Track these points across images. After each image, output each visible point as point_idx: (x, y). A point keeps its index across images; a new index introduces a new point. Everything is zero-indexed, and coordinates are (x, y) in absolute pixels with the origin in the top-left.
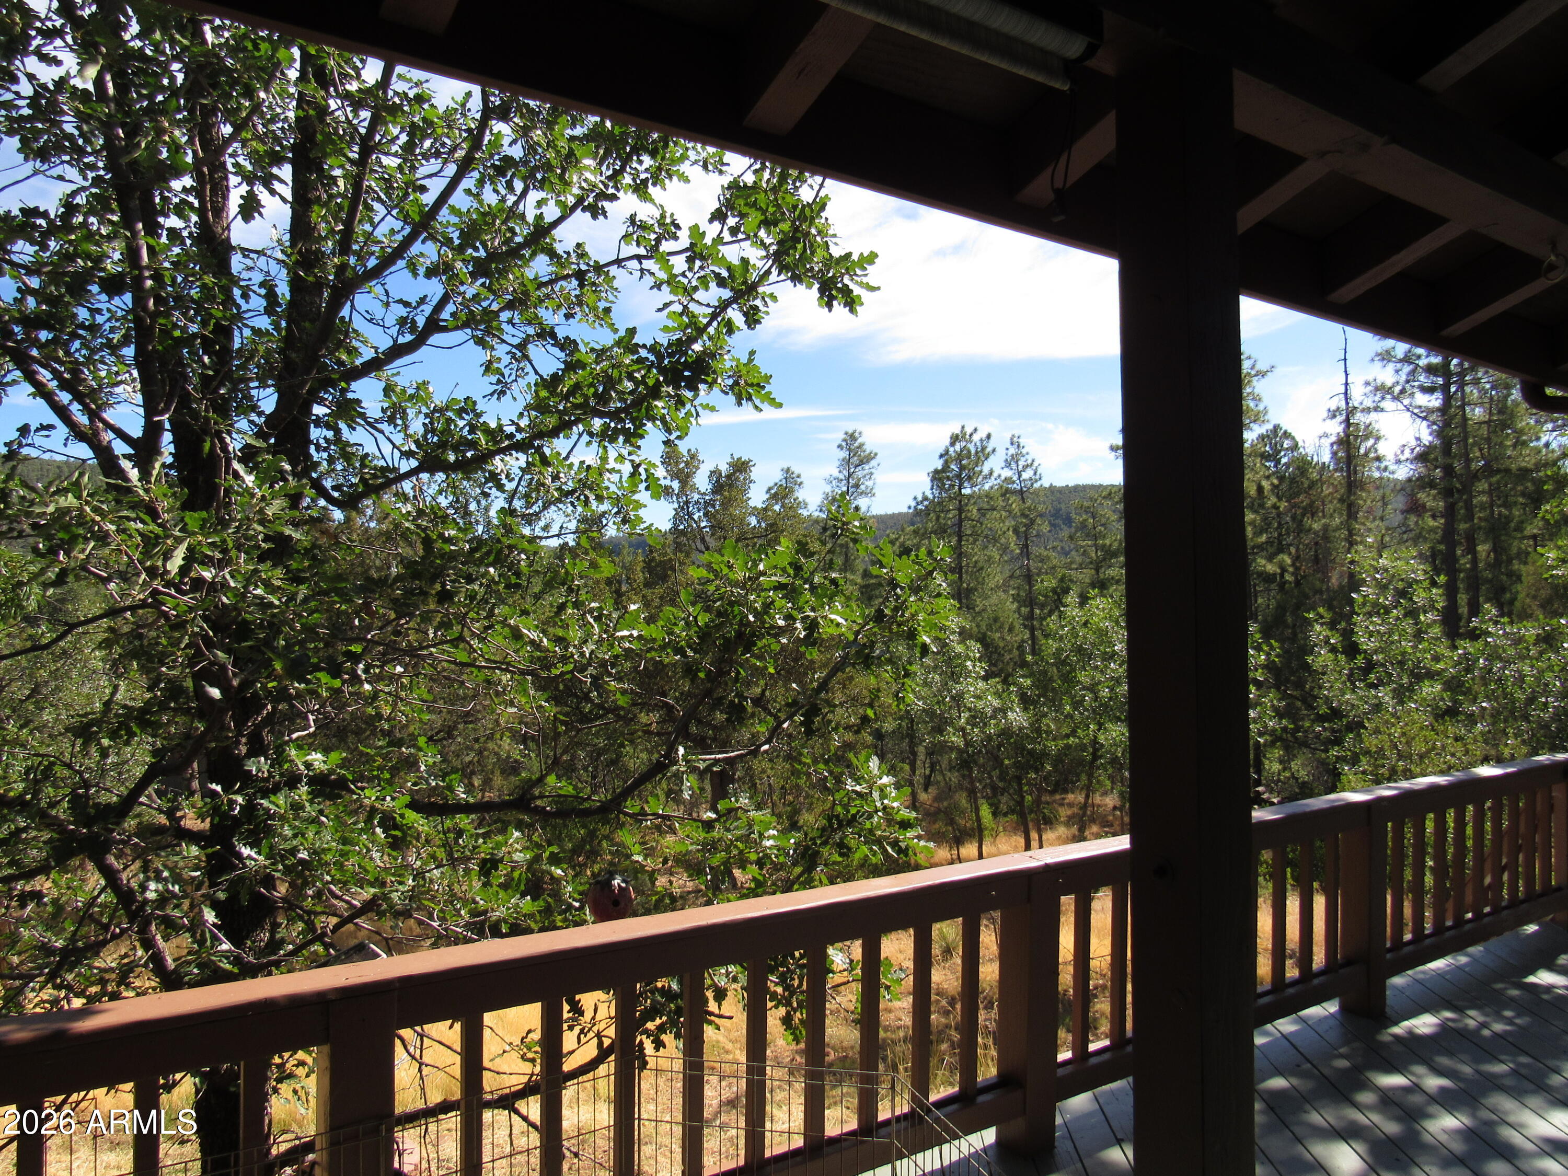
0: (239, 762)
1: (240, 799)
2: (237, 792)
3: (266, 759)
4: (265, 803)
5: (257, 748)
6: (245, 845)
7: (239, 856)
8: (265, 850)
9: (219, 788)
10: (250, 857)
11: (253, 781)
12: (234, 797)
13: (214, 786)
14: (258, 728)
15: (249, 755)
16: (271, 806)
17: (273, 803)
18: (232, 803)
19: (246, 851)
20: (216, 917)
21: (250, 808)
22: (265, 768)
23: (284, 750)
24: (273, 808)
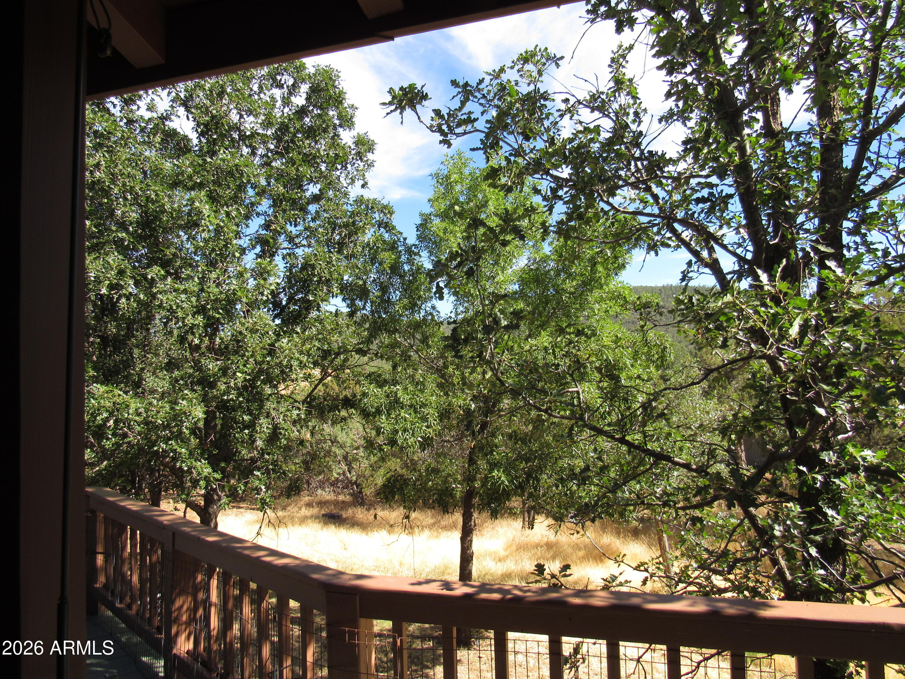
0: (815, 454)
1: (819, 477)
2: (817, 473)
3: (834, 453)
4: (837, 481)
5: (827, 446)
6: (828, 507)
7: (825, 515)
8: (842, 513)
9: (804, 469)
10: (832, 516)
11: (826, 467)
12: (816, 476)
13: (801, 468)
14: (826, 432)
15: (822, 449)
16: (841, 484)
17: (843, 482)
18: (814, 479)
19: (830, 512)
20: (817, 552)
21: (827, 484)
22: (834, 458)
23: (846, 448)
24: (843, 486)
